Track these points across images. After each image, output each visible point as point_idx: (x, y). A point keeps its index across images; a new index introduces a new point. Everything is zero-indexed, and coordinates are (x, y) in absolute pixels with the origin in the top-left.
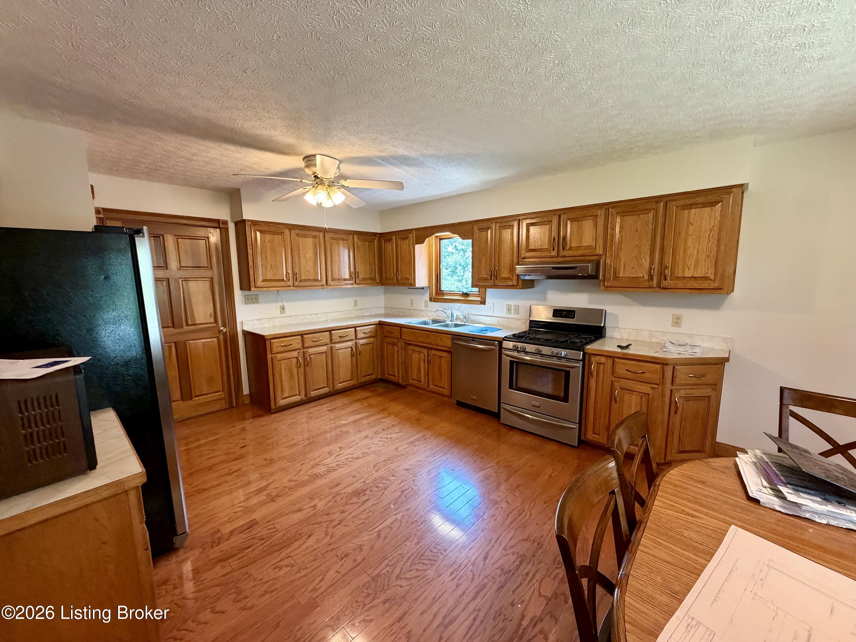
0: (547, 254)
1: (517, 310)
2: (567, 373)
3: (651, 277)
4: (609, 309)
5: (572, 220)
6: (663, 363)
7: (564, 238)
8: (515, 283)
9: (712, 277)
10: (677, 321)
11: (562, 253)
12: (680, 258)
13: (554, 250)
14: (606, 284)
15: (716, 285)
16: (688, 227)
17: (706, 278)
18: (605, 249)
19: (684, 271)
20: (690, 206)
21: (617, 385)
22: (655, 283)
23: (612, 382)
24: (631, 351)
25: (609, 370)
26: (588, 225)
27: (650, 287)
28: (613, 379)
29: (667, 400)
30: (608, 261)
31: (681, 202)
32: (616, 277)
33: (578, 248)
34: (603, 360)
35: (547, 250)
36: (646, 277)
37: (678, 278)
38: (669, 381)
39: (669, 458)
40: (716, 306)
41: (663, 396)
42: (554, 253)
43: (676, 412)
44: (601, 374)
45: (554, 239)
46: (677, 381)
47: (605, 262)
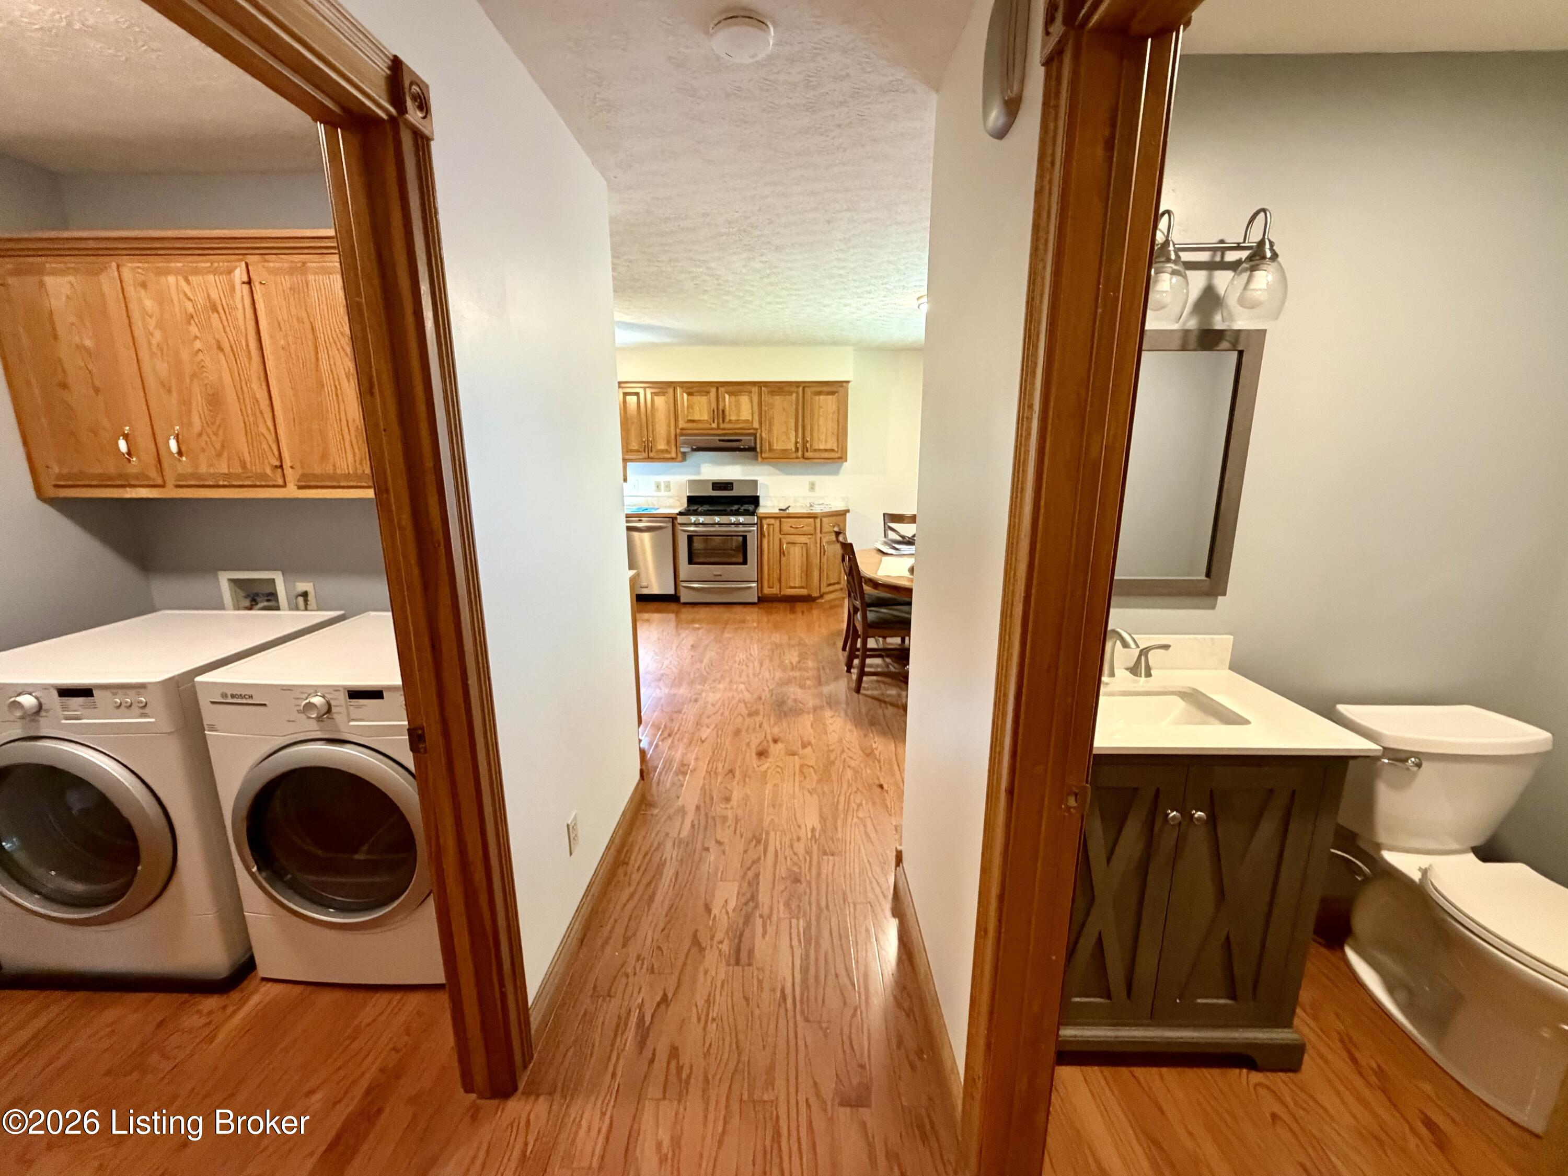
0: (708, 426)
1: (668, 486)
2: (745, 538)
3: (797, 450)
4: (761, 480)
5: (731, 394)
6: (813, 517)
7: (723, 411)
8: (673, 455)
9: (836, 449)
10: (812, 487)
11: (722, 426)
12: (815, 435)
13: (714, 422)
14: (763, 455)
15: (838, 455)
16: (819, 410)
17: (832, 450)
18: (760, 423)
19: (818, 444)
20: (820, 393)
21: (784, 541)
22: (800, 454)
23: (780, 539)
24: (790, 511)
25: (777, 529)
26: (744, 400)
27: (797, 458)
28: (781, 536)
29: (818, 545)
30: (764, 435)
31: (813, 389)
32: (771, 450)
33: (737, 421)
34: (772, 521)
35: (707, 422)
36: (794, 449)
37: (815, 450)
38: (818, 531)
39: (823, 590)
40: (836, 473)
41: (816, 543)
42: (714, 425)
43: (824, 554)
44: (771, 533)
45: (714, 411)
46: (824, 530)
47: (761, 435)
